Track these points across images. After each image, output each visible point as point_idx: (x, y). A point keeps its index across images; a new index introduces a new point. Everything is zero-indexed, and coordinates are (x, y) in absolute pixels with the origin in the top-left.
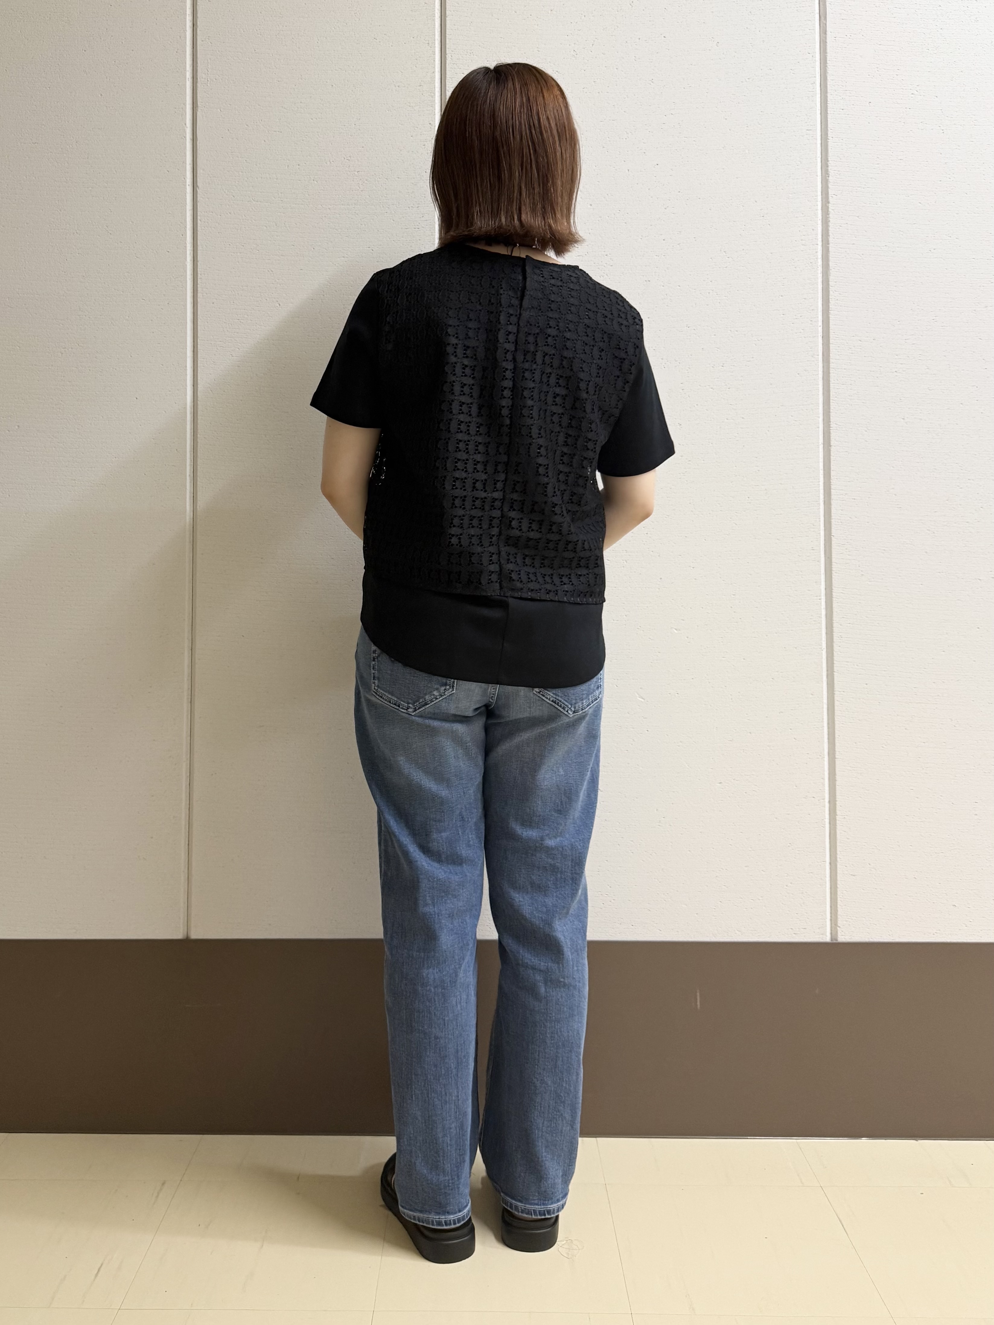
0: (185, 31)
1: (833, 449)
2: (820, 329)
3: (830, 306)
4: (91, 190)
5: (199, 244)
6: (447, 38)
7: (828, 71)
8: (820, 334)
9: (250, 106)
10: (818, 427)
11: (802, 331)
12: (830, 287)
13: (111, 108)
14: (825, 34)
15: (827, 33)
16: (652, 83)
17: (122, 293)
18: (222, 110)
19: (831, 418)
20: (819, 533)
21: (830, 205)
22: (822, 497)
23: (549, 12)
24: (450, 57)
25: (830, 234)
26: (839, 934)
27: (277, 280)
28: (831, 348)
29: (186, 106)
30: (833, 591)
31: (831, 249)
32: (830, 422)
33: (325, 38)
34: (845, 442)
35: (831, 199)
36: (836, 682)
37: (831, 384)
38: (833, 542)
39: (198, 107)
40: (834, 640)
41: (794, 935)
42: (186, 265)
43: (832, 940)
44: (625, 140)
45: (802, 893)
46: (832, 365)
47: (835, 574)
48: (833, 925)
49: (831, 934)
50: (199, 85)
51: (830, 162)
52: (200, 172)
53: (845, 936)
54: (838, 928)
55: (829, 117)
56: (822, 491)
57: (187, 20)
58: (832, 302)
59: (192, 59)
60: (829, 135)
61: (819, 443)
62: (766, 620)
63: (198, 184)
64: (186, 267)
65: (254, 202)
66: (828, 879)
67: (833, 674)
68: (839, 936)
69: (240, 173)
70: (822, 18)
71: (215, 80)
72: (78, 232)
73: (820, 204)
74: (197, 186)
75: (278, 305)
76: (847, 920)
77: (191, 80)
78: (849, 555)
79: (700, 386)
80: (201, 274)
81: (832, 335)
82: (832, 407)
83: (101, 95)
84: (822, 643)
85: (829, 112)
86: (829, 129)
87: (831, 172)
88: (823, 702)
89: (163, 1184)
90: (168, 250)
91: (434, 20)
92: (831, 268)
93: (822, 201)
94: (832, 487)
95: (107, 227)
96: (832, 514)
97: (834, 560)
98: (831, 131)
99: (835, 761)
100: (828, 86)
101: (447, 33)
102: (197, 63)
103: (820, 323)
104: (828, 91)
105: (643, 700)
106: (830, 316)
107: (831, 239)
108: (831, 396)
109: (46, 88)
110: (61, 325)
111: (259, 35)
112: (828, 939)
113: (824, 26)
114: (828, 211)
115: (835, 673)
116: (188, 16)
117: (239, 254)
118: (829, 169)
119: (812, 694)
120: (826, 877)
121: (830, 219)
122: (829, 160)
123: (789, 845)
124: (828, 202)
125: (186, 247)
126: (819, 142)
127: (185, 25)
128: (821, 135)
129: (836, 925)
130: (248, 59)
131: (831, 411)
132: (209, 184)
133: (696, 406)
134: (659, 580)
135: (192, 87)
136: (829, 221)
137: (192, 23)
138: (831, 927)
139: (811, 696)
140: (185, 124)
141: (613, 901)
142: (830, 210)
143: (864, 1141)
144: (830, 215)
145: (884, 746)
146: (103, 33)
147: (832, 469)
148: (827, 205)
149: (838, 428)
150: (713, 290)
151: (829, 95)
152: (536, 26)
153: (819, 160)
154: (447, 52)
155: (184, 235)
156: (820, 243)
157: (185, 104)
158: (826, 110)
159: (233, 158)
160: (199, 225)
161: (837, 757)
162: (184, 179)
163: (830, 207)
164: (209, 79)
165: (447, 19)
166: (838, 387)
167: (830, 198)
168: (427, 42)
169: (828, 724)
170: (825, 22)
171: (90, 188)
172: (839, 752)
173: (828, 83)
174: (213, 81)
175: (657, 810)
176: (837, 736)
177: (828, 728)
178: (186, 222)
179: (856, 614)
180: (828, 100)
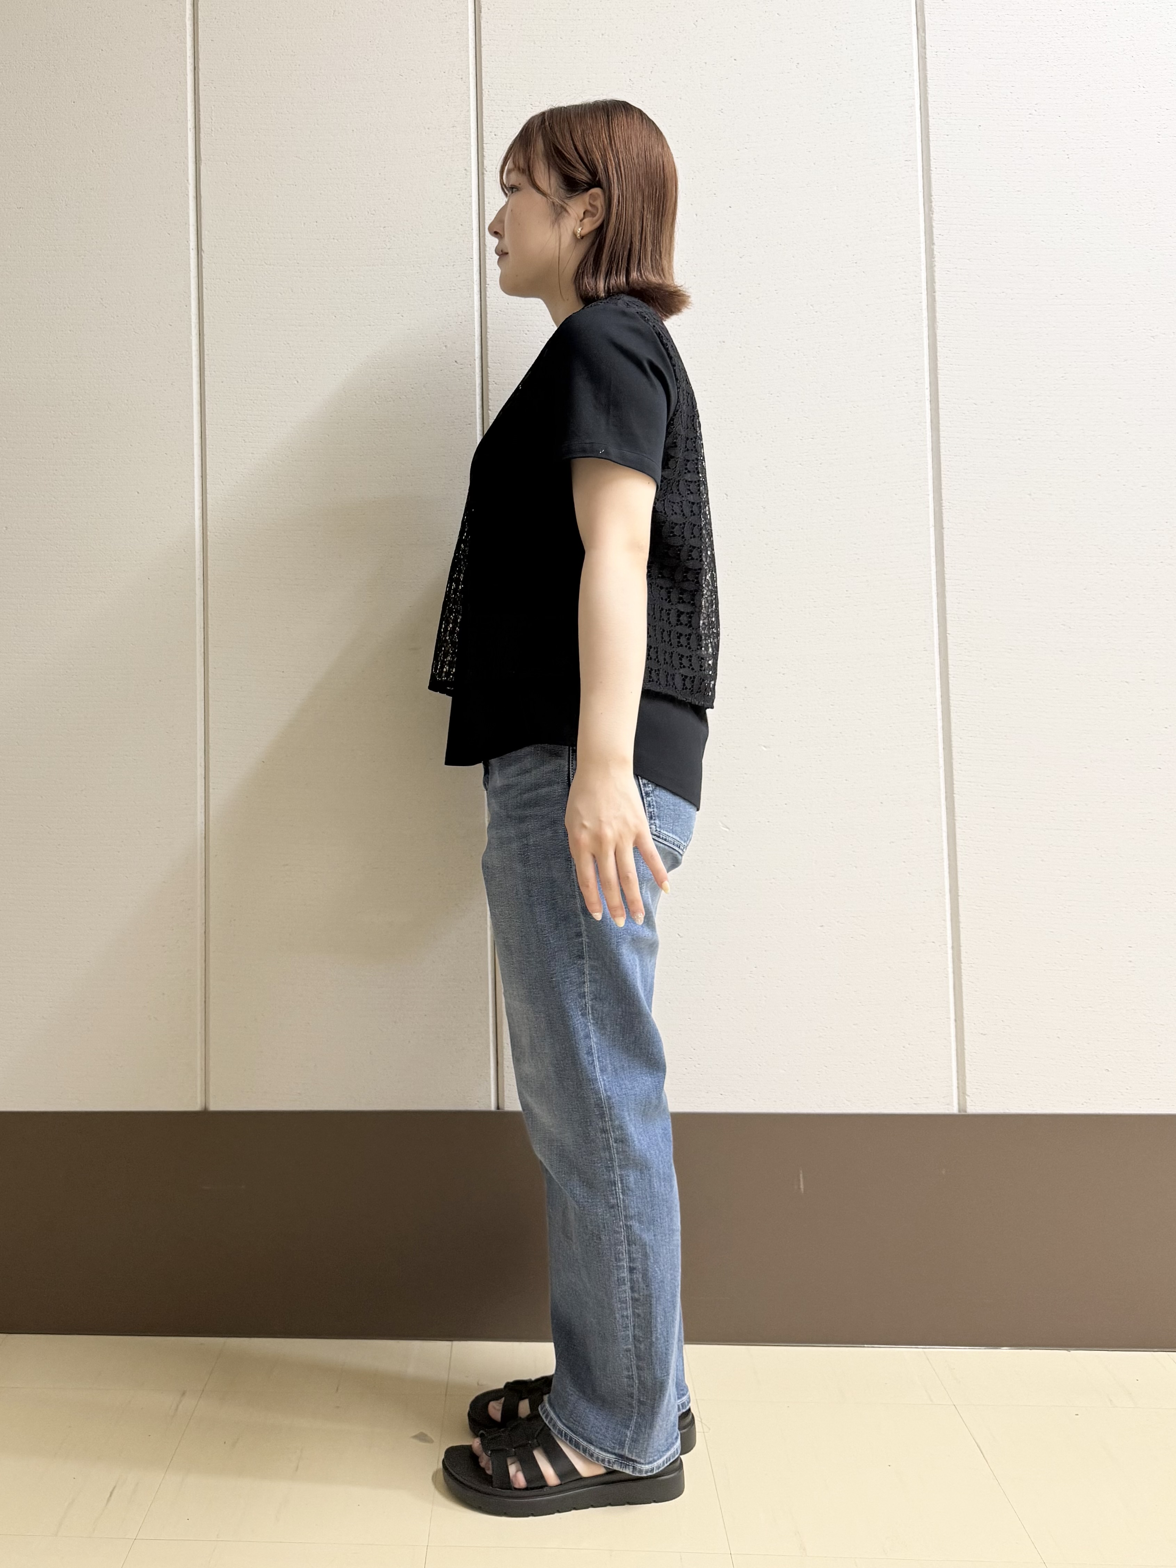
0: (185, 75)
1: (946, 532)
2: (927, 392)
3: (939, 365)
4: (83, 259)
5: (205, 315)
6: (483, 71)
7: (929, 92)
8: (928, 397)
9: (260, 157)
10: (928, 507)
11: (906, 395)
12: (938, 343)
13: (104, 165)
14: (925, 48)
15: (927, 47)
16: (721, 113)
17: (119, 374)
18: (228, 163)
19: (943, 495)
20: (933, 631)
21: (935, 247)
22: (934, 588)
23: (601, 36)
24: (487, 92)
25: (937, 281)
26: (968, 1104)
27: (294, 354)
28: (940, 413)
29: (188, 160)
30: (951, 698)
31: (937, 298)
32: (942, 500)
33: (343, 77)
34: (961, 523)
35: (936, 241)
36: (956, 806)
37: (942, 456)
38: (949, 641)
39: (201, 160)
40: (954, 757)
41: (915, 1106)
42: (191, 340)
43: (959, 1111)
44: (691, 180)
45: (923, 1056)
46: (942, 434)
47: (952, 678)
48: (961, 1094)
49: (959, 1104)
50: (202, 135)
51: (934, 197)
52: (205, 233)
53: (974, 1107)
54: (967, 1097)
55: (931, 144)
56: (934, 582)
57: (188, 63)
58: (940, 360)
59: (193, 107)
60: (932, 166)
61: (929, 525)
62: (871, 734)
63: (203, 248)
64: (191, 343)
65: (267, 266)
66: (953, 1039)
67: (954, 797)
68: (968, 1106)
69: (251, 233)
70: (921, 31)
71: (219, 129)
72: (69, 306)
73: (923, 246)
74: (202, 250)
75: (296, 382)
76: (978, 1087)
77: (193, 130)
78: (969, 656)
79: (786, 462)
80: (208, 350)
81: (941, 399)
82: (943, 483)
83: (93, 151)
84: (938, 760)
85: (931, 139)
86: (931, 158)
87: (936, 209)
88: (942, 830)
89: (184, 1394)
90: (171, 324)
91: (468, 51)
92: (938, 320)
93: (926, 242)
94: (947, 576)
95: (102, 299)
96: (947, 609)
97: (950, 662)
98: (935, 161)
99: (958, 899)
100: (930, 109)
101: (483, 65)
102: (199, 111)
103: (927, 385)
104: (930, 114)
105: (727, 830)
106: (939, 376)
107: (937, 287)
108: (942, 469)
109: (31, 145)
110: (52, 412)
111: (269, 77)
112: (955, 1110)
113: (923, 39)
114: (933, 254)
115: (955, 795)
116: (188, 58)
117: (250, 325)
118: (933, 205)
119: (928, 821)
120: (950, 1036)
121: (936, 264)
122: (933, 194)
123: (905, 999)
124: (933, 244)
125: (190, 319)
126: (920, 173)
127: (186, 69)
128: (923, 166)
129: (964, 1093)
130: (257, 104)
131: (943, 487)
132: (216, 246)
133: (782, 485)
134: (744, 689)
135: (194, 139)
136: (935, 266)
137: (193, 66)
138: (959, 1096)
139: (927, 823)
140: (188, 180)
141: (697, 1066)
142: (935, 253)
143: (1005, 1352)
144: (936, 259)
145: (1017, 881)
146: (94, 82)
147: (945, 556)
148: (932, 247)
149: (951, 507)
150: (798, 351)
151: (930, 119)
152: (585, 53)
153: (921, 195)
154: (483, 87)
155: (188, 306)
156: (924, 292)
157: (186, 158)
158: (928, 137)
159: (242, 216)
160: (204, 294)
161: (960, 894)
162: (188, 242)
163: (935, 249)
164: (213, 129)
165: (482, 49)
166: (950, 459)
167: (935, 238)
168: (461, 77)
169: (949, 855)
170: (923, 35)
171: (83, 257)
172: (963, 888)
173: (929, 105)
174: (218, 130)
175: (747, 958)
176: (959, 870)
177: (949, 860)
178: (190, 291)
179: (979, 726)
180: (930, 125)
